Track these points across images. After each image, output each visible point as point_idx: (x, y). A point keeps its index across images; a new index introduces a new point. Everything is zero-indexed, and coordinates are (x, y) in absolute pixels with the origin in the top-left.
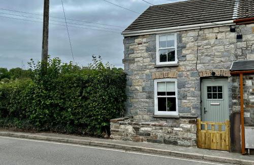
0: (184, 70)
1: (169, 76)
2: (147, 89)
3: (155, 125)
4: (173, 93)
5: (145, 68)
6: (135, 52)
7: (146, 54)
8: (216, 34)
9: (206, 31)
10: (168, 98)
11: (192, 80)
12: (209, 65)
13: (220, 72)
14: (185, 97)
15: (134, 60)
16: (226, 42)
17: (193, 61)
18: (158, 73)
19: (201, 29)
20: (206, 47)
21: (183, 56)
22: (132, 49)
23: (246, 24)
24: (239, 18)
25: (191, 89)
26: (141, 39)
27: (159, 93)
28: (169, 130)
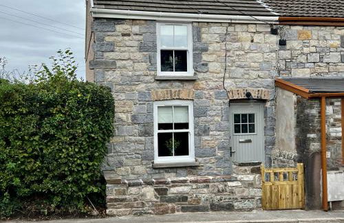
0: (204, 86)
1: (182, 96)
2: (141, 119)
3: (195, 182)
4: (186, 126)
5: (138, 80)
6: (117, 49)
7: (139, 56)
8: (252, 35)
9: (238, 28)
10: (175, 133)
11: (217, 104)
12: (242, 82)
13: (257, 93)
14: (206, 131)
15: (114, 63)
16: (266, 48)
17: (218, 73)
18: (161, 90)
19: (230, 24)
20: (238, 53)
21: (203, 65)
22: (112, 44)
23: (290, 25)
24: (284, 16)
25: (216, 118)
26: (128, 27)
27: (161, 126)
28: (221, 186)
